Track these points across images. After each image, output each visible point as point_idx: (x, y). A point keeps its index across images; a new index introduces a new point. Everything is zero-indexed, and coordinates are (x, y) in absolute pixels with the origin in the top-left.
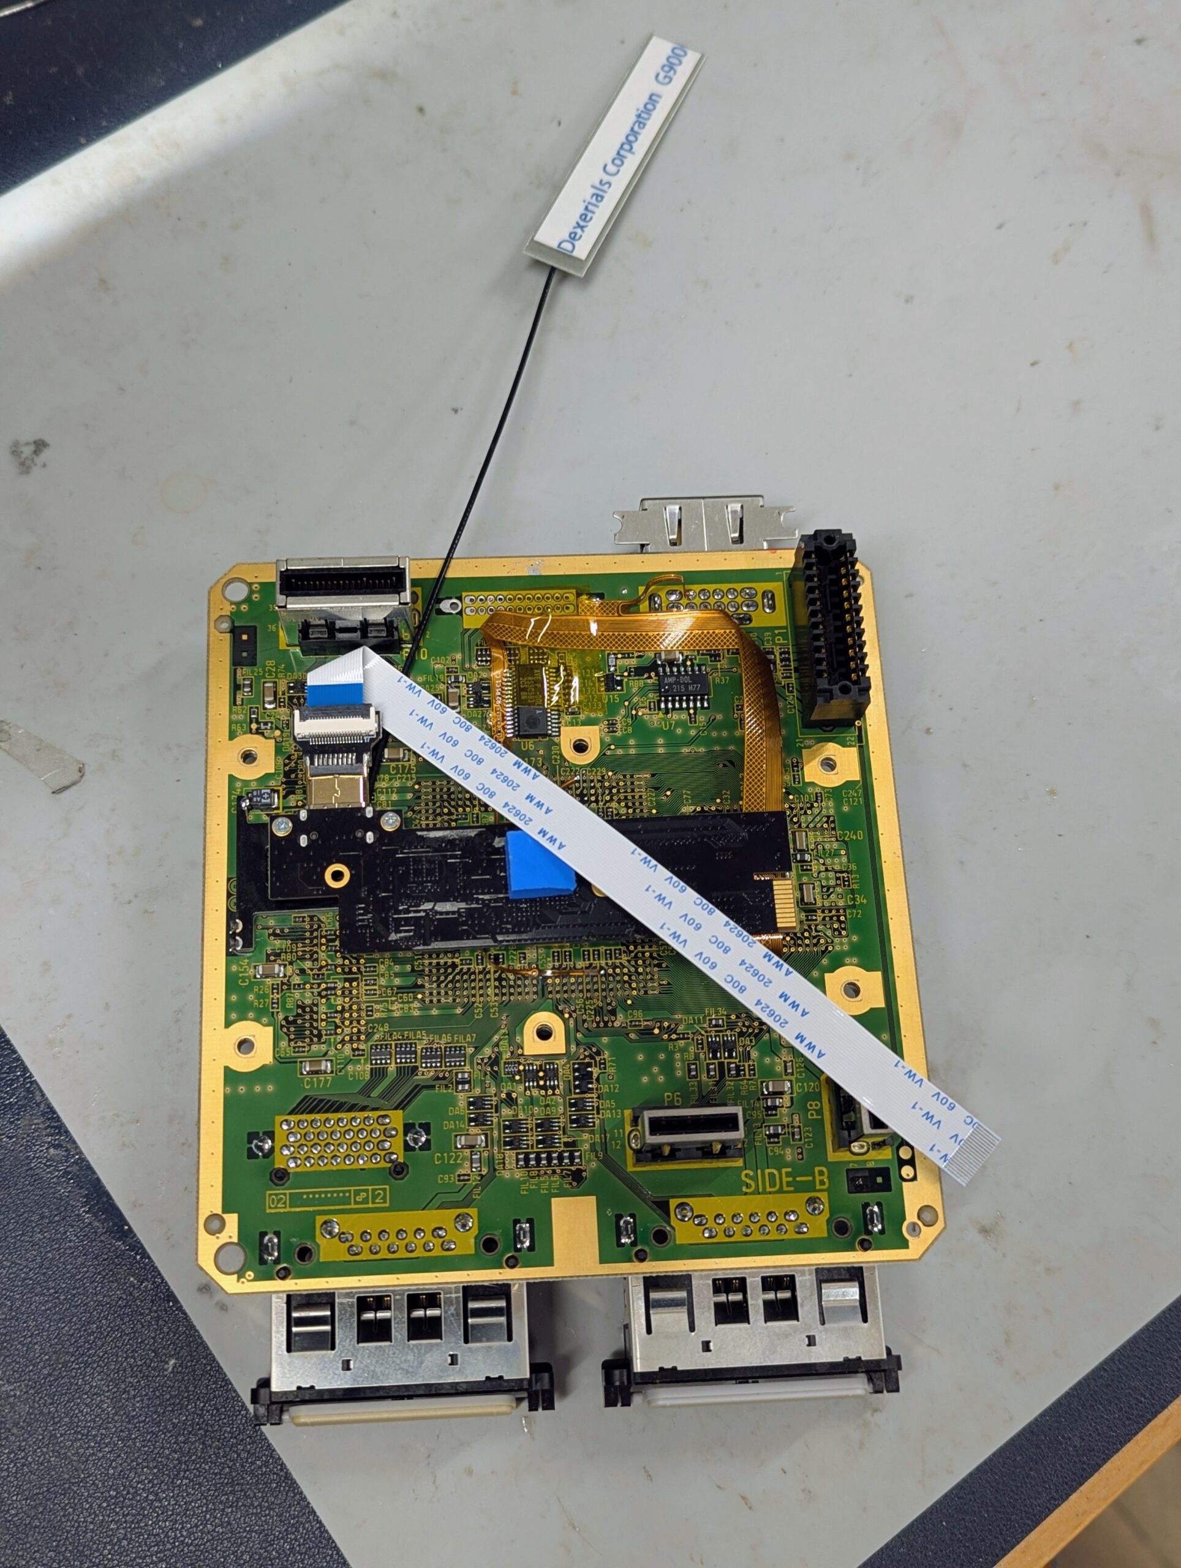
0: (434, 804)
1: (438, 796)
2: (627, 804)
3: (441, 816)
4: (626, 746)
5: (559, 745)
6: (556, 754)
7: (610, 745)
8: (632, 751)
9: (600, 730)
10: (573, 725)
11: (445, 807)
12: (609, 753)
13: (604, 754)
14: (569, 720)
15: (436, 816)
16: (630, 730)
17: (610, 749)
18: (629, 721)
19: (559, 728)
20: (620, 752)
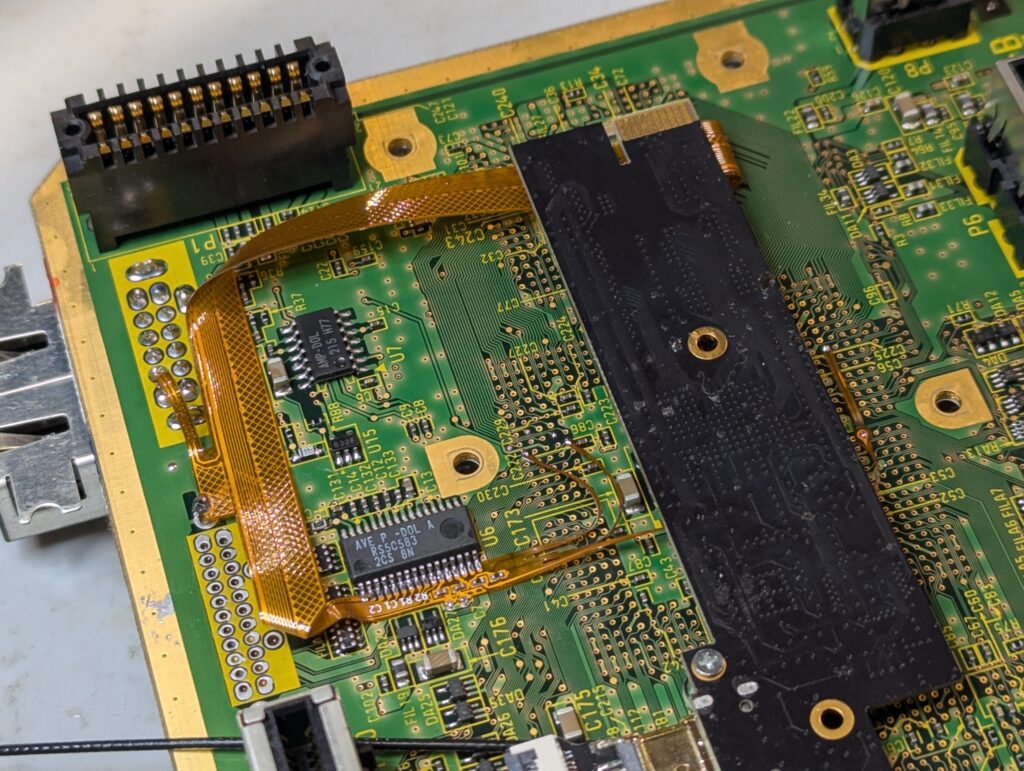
0: (633, 647)
1: (622, 643)
2: (545, 379)
3: (653, 631)
4: (449, 403)
5: (474, 495)
6: (491, 494)
7: (453, 424)
8: (454, 392)
9: (429, 444)
10: (434, 482)
11: (635, 629)
12: (466, 422)
13: (471, 427)
14: (426, 490)
15: (656, 638)
16: (418, 403)
17: (460, 422)
18: (402, 408)
19: (443, 501)
20: (460, 408)
